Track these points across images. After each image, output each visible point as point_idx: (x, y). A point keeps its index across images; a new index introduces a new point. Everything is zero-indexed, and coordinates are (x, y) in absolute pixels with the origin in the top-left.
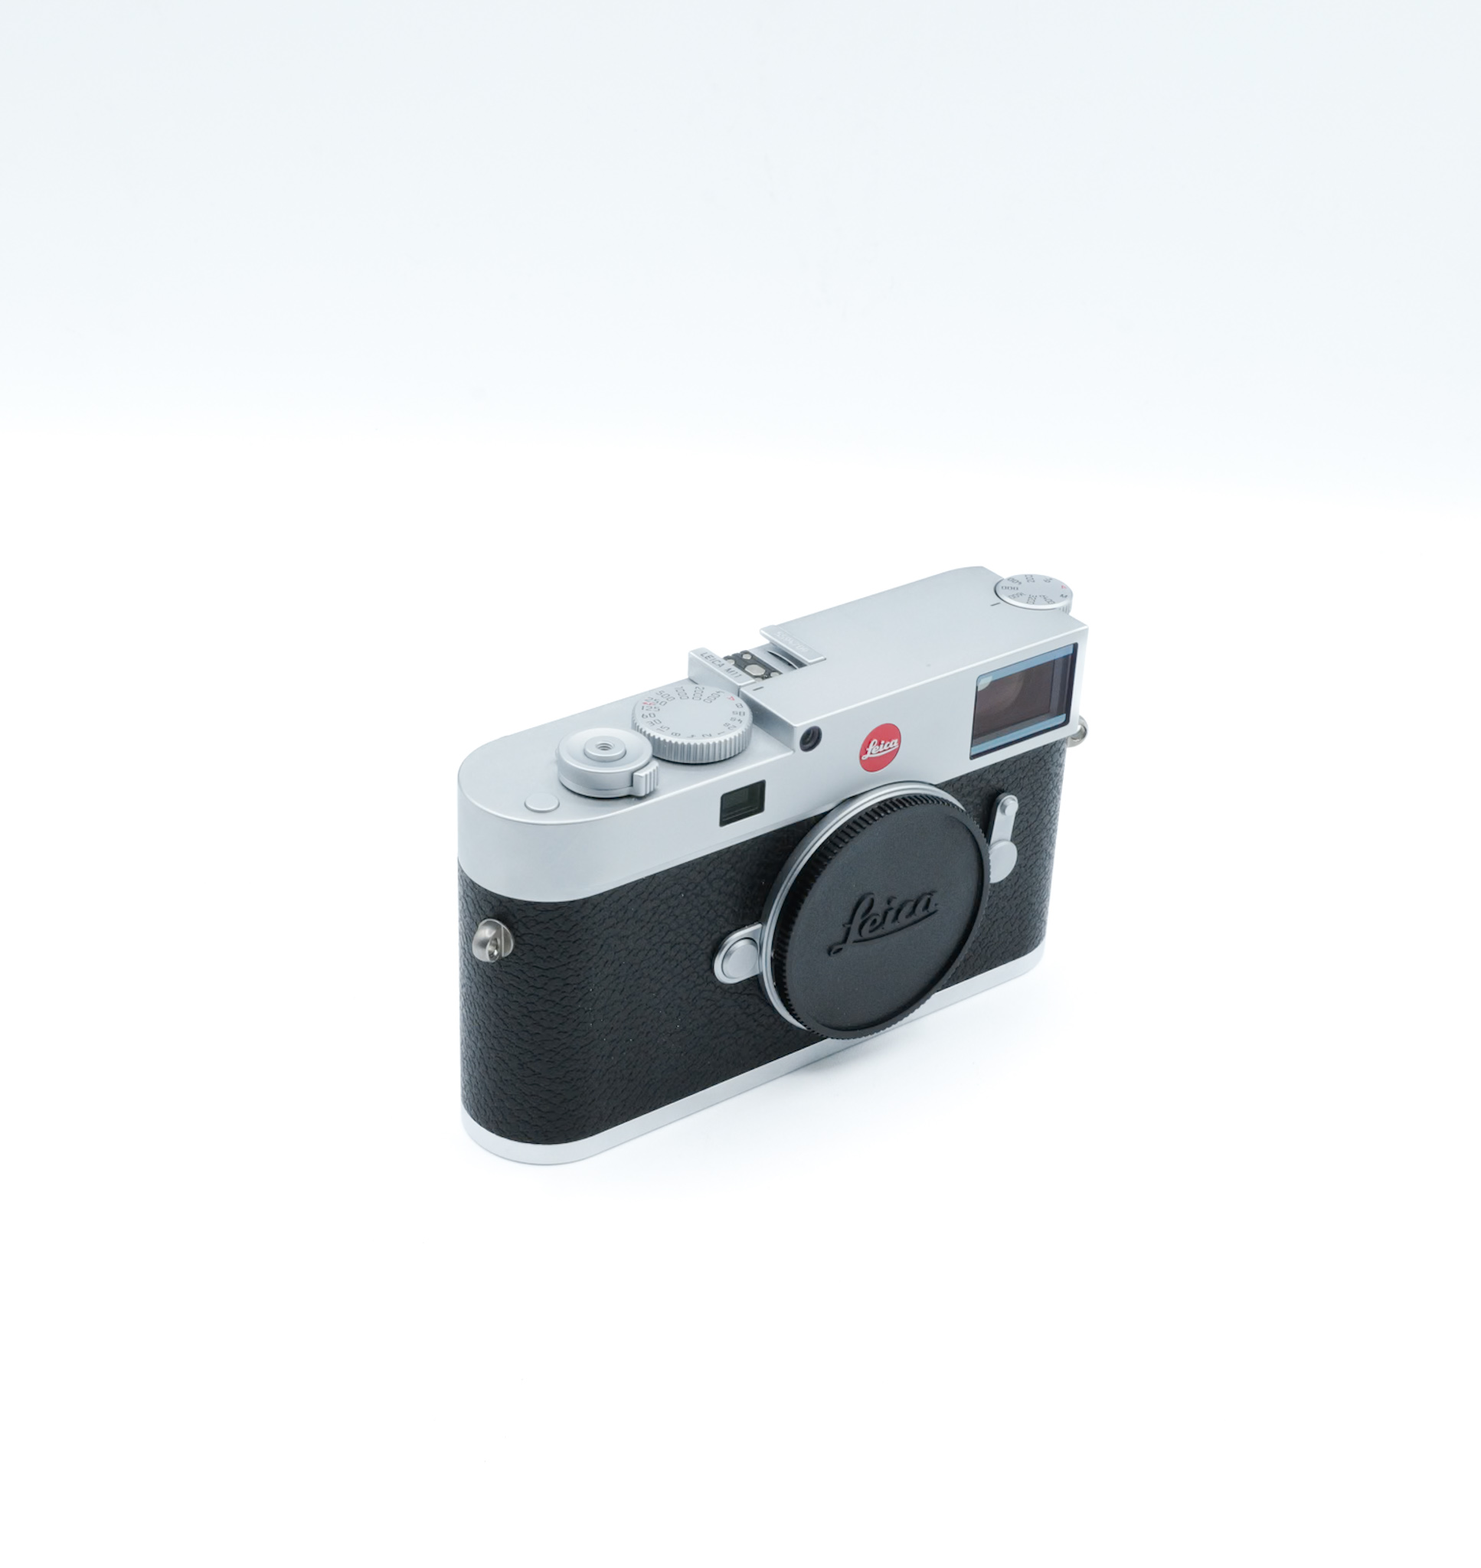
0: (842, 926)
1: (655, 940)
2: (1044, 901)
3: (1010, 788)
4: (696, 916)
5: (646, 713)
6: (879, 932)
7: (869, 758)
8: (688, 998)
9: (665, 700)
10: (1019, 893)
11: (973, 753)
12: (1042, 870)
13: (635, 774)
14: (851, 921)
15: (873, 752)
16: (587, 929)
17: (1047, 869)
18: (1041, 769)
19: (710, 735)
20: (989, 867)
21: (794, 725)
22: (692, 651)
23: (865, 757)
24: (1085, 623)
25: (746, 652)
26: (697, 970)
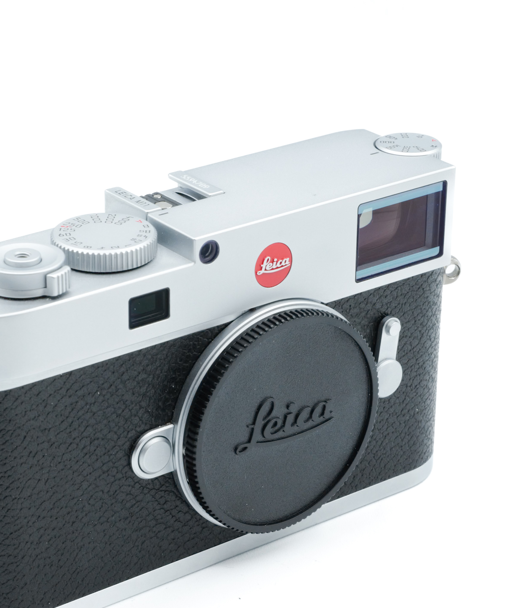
0: (246, 427)
1: (75, 434)
2: (430, 420)
3: (393, 312)
4: (112, 414)
5: (64, 233)
6: (280, 434)
7: (264, 274)
8: (109, 491)
9: (81, 224)
10: (407, 411)
11: (358, 278)
12: (426, 390)
13: (48, 275)
14: (254, 423)
15: (267, 269)
16: (10, 421)
17: (430, 391)
18: (420, 297)
19: (118, 247)
20: (377, 385)
21: (193, 238)
22: (107, 190)
23: (260, 273)
24: (452, 164)
25: (157, 194)
26: (116, 465)
